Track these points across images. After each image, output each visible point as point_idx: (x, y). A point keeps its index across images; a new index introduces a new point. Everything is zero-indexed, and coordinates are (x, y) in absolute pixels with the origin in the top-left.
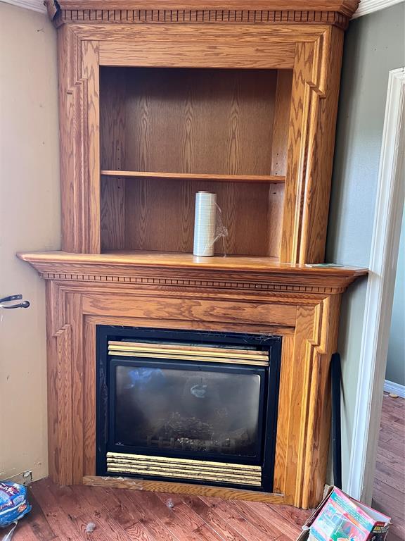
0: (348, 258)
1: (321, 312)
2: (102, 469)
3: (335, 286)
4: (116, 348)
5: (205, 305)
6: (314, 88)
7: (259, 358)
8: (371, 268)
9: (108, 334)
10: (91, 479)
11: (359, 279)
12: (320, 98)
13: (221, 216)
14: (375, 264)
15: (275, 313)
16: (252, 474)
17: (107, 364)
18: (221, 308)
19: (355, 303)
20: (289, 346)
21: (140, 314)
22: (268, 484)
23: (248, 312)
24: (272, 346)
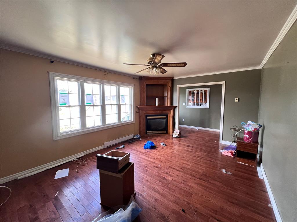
0: (174, 105)
1: (172, 111)
2: (146, 134)
3: (173, 108)
4: (148, 117)
5: (159, 111)
6: (170, 87)
7: (165, 117)
8: (177, 106)
9: (147, 116)
10: (145, 135)
11: (176, 107)
12: (170, 88)
13: (159, 101)
14: (177, 105)
15: (167, 112)
16: (165, 132)
17: (147, 119)
18: (161, 111)
19: (175, 110)
20: (169, 115)
21: (151, 113)
22: (167, 133)
23: (164, 112)
24: (167, 116)
